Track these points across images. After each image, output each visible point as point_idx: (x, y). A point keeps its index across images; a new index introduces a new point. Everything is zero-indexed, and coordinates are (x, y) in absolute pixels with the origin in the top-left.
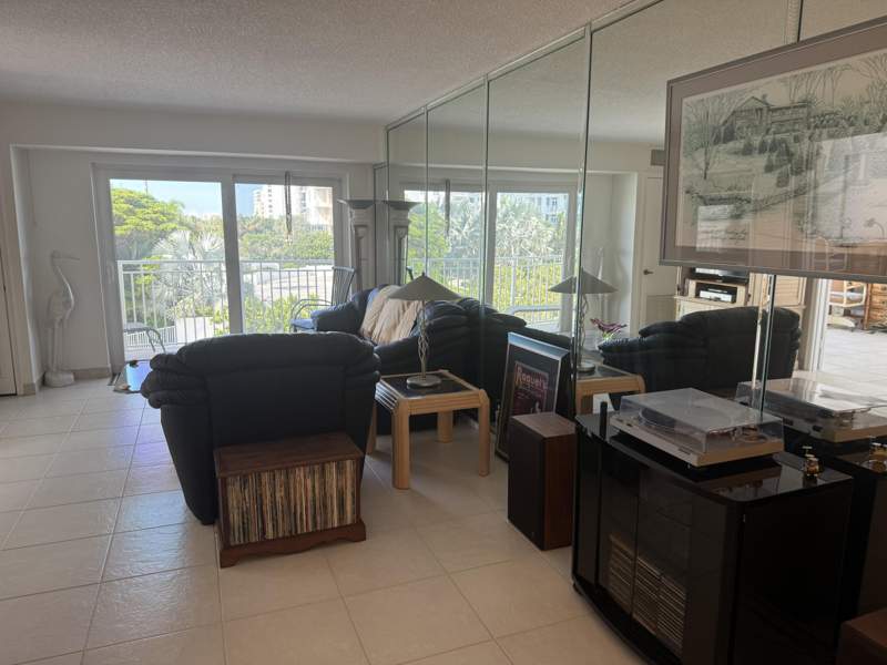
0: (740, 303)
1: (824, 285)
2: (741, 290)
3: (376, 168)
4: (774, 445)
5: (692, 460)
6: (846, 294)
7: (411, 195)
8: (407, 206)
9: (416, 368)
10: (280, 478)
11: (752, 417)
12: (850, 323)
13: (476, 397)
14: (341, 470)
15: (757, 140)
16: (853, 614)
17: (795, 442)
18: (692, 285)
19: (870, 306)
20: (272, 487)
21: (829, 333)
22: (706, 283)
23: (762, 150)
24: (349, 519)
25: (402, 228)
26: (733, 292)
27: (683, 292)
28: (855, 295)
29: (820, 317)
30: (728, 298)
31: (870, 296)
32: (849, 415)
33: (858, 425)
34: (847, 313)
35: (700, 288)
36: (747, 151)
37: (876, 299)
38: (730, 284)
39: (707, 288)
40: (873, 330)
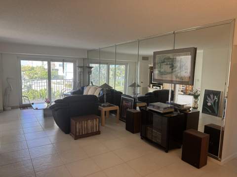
0: (161, 89)
1: (177, 86)
2: (161, 86)
3: (84, 59)
4: (173, 110)
5: (162, 112)
6: (181, 87)
7: (91, 65)
8: (91, 68)
9: (104, 102)
10: (86, 122)
11: (169, 106)
12: (182, 93)
13: (116, 108)
14: (96, 120)
15: (168, 63)
16: (185, 130)
17: (176, 110)
18: (151, 85)
19: (186, 90)
20: (84, 124)
21: (179, 95)
22: (154, 85)
23: (169, 64)
24: (97, 130)
25: (90, 72)
26: (160, 87)
27: (150, 87)
28: (183, 87)
29: (177, 93)
30: (159, 88)
31: (186, 87)
32: (183, 106)
33: (185, 107)
34: (182, 91)
35: (153, 86)
36: (167, 64)
37: (187, 88)
38: (159, 85)
39: (154, 86)
40: (187, 94)
